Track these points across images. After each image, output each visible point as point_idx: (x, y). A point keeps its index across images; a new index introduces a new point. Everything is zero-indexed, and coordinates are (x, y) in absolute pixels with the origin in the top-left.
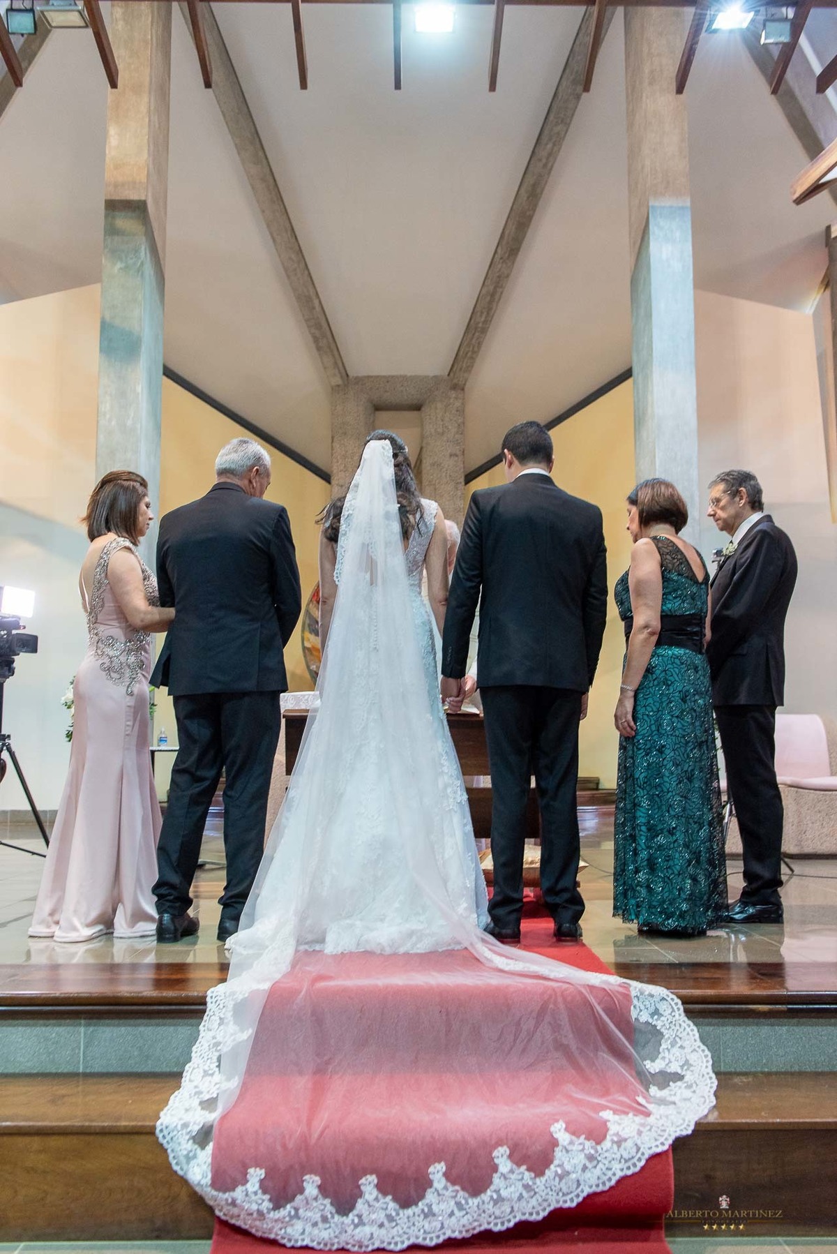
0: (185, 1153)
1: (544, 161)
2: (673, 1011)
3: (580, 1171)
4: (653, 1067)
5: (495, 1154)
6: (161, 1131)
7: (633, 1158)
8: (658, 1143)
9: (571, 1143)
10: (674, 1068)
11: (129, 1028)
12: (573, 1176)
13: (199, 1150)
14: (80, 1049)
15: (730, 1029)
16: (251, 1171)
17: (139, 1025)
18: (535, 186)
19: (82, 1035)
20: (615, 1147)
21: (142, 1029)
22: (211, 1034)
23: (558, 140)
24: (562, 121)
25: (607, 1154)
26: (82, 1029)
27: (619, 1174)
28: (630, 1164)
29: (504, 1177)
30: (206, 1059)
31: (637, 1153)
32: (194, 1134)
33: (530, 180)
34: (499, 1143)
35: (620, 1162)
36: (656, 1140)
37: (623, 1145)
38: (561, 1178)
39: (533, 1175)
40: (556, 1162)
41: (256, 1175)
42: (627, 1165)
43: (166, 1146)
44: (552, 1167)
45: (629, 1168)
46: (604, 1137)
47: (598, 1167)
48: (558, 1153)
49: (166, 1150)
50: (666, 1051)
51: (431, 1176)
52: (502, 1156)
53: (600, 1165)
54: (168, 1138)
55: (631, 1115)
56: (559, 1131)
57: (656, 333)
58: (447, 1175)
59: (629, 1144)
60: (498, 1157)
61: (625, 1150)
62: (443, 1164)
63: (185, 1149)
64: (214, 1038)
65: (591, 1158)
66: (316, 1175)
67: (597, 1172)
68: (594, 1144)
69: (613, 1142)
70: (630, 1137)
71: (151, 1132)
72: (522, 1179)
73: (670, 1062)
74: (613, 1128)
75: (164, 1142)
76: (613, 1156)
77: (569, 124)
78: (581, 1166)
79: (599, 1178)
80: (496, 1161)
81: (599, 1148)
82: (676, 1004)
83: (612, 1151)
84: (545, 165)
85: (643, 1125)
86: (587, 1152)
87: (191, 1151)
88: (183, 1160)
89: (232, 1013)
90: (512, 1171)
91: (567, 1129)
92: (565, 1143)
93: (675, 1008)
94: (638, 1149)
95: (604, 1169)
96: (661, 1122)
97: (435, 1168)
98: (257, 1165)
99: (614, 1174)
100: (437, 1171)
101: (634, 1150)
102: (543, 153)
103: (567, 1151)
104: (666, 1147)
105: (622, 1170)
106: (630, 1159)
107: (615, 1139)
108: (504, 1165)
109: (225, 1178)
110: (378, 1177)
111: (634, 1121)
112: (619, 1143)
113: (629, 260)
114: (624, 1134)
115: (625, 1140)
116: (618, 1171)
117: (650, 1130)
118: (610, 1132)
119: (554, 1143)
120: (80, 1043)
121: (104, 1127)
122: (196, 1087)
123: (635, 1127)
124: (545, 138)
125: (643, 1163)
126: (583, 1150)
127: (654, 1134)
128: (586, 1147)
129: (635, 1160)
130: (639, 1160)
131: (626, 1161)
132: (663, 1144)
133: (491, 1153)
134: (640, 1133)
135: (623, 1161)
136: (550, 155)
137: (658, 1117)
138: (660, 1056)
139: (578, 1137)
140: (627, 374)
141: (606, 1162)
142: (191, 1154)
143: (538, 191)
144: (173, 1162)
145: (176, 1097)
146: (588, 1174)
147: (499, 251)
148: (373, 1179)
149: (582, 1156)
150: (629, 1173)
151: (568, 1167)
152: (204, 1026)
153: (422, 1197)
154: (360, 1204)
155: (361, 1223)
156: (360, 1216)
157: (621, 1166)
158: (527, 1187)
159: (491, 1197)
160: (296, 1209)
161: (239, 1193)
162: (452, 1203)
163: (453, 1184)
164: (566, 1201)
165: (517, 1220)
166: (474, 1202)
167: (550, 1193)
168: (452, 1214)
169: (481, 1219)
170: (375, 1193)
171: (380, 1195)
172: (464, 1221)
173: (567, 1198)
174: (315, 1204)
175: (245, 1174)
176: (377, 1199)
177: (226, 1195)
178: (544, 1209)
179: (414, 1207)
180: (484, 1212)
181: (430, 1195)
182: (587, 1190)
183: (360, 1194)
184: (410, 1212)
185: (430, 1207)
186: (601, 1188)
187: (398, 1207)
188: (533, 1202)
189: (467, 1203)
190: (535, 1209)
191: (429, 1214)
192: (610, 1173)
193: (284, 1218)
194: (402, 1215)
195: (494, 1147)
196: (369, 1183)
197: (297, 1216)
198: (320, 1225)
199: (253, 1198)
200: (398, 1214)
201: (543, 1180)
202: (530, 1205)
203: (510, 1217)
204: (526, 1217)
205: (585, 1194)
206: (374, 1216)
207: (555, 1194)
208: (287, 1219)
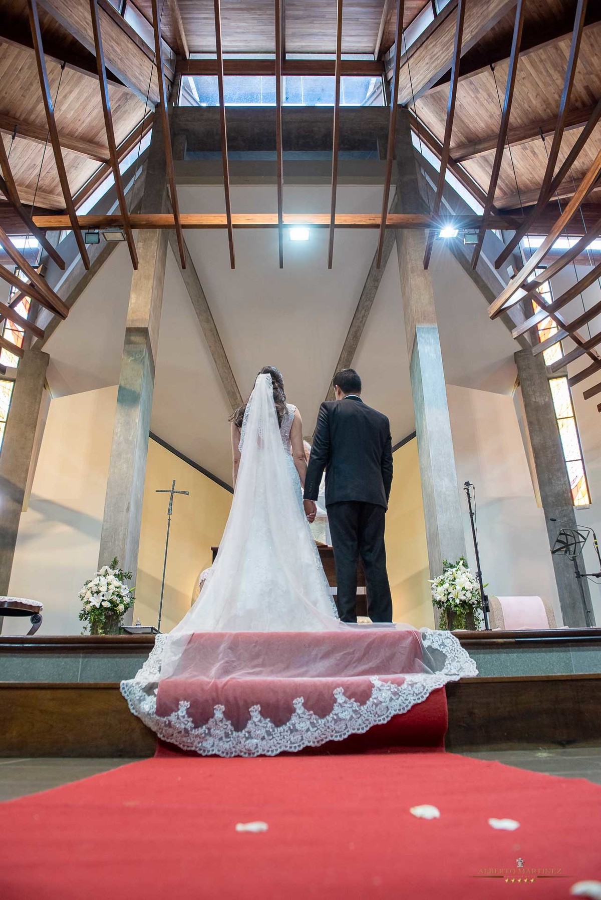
0: (138, 698)
1: (361, 319)
3: (388, 702)
5: (335, 692)
6: (123, 688)
7: (421, 692)
9: (383, 686)
12: (384, 704)
13: (146, 696)
14: (78, 672)
16: (181, 703)
18: (356, 332)
19: (80, 663)
20: (410, 687)
23: (368, 309)
24: (369, 300)
25: (405, 692)
26: (81, 660)
27: (413, 702)
28: (419, 696)
29: (341, 705)
31: (423, 690)
32: (143, 687)
33: (353, 329)
34: (337, 686)
35: (413, 695)
36: (435, 683)
37: (415, 686)
38: (377, 705)
39: (359, 704)
40: (373, 696)
41: (184, 705)
42: (417, 697)
43: (126, 698)
44: (371, 699)
45: (419, 699)
46: (403, 683)
47: (400, 699)
48: (375, 693)
49: (127, 700)
51: (294, 706)
52: (339, 693)
53: (401, 698)
54: (128, 693)
56: (375, 680)
57: (425, 389)
58: (305, 705)
59: (418, 685)
60: (337, 694)
61: (416, 688)
62: (302, 698)
63: (138, 696)
66: (222, 705)
67: (399, 701)
68: (396, 686)
69: (408, 684)
70: (418, 682)
72: (352, 706)
74: (408, 680)
75: (125, 695)
76: (409, 692)
77: (373, 301)
78: (389, 699)
79: (400, 705)
80: (336, 696)
81: (400, 688)
83: (408, 689)
84: (361, 322)
86: (392, 690)
87: (142, 696)
88: (136, 702)
90: (345, 702)
91: (379, 679)
92: (379, 686)
94: (424, 688)
95: (403, 700)
97: (297, 700)
98: (185, 699)
99: (410, 703)
100: (298, 703)
101: (422, 688)
102: (360, 315)
103: (380, 690)
104: (441, 686)
105: (414, 700)
106: (419, 693)
107: (410, 683)
108: (341, 698)
109: (163, 709)
110: (261, 707)
112: (412, 685)
113: (407, 358)
114: (415, 681)
115: (416, 683)
116: (412, 701)
117: (432, 679)
118: (406, 682)
119: (372, 686)
120: (79, 669)
124: (360, 308)
125: (427, 695)
126: (390, 689)
128: (392, 687)
129: (423, 694)
130: (425, 693)
131: (417, 695)
132: (439, 685)
133: (332, 692)
134: (425, 680)
135: (415, 695)
136: (363, 316)
139: (386, 683)
140: (413, 435)
141: (405, 696)
142: (142, 698)
143: (358, 334)
144: (131, 708)
146: (393, 703)
147: (339, 367)
148: (258, 707)
149: (390, 692)
150: (419, 701)
151: (380, 699)
153: (289, 719)
154: (250, 725)
155: (250, 737)
156: (249, 732)
157: (414, 698)
158: (355, 711)
159: (333, 718)
160: (209, 729)
161: (173, 717)
162: (308, 723)
163: (309, 710)
164: (380, 720)
165: (350, 733)
166: (322, 722)
167: (370, 715)
168: (308, 730)
169: (327, 733)
170: (259, 716)
171: (262, 719)
172: (316, 734)
173: (381, 718)
174: (221, 725)
175: (177, 705)
176: (260, 721)
177: (165, 719)
178: (367, 726)
179: (284, 726)
180: (328, 728)
181: (294, 719)
182: (393, 713)
183: (250, 718)
184: (281, 729)
185: (294, 725)
186: (402, 712)
187: (274, 726)
188: (360, 721)
189: (318, 723)
190: (360, 727)
191: (293, 730)
192: (407, 702)
193: (201, 734)
194: (276, 731)
195: (335, 688)
196: (255, 712)
197: (210, 734)
198: (224, 739)
199: (182, 720)
200: (274, 731)
201: (365, 707)
202: (358, 724)
203: (345, 731)
204: (356, 731)
205: (392, 715)
206: (258, 732)
207: (373, 716)
208: (203, 735)
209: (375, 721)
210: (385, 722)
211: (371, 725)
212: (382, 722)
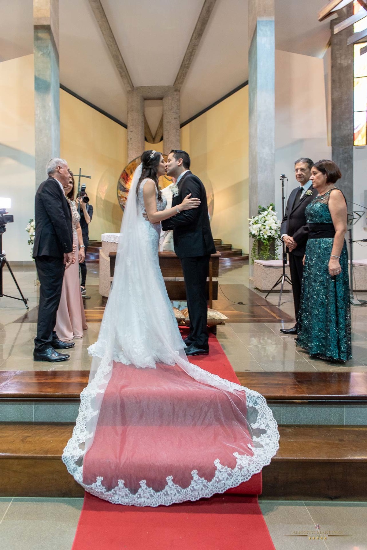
0: (73, 468)
2: (263, 403)
3: (225, 480)
4: (255, 426)
6: (64, 458)
7: (246, 475)
8: (256, 469)
9: (222, 468)
10: (263, 427)
11: (51, 405)
12: (223, 482)
13: (78, 467)
14: (33, 413)
15: (285, 408)
16: (98, 478)
17: (55, 405)
19: (33, 407)
20: (239, 470)
21: (56, 406)
22: (83, 413)
25: (236, 474)
27: (241, 481)
28: (245, 477)
29: (196, 481)
30: (81, 424)
31: (248, 473)
32: (76, 461)
34: (194, 468)
35: (241, 477)
36: (256, 468)
37: (243, 470)
38: (218, 482)
39: (207, 481)
40: (216, 476)
41: (100, 479)
42: (244, 478)
43: (66, 464)
44: (214, 478)
46: (235, 466)
47: (232, 478)
48: (217, 472)
49: (66, 465)
50: (259, 419)
51: (167, 481)
52: (195, 473)
53: (233, 478)
54: (66, 461)
55: (245, 455)
56: (217, 463)
58: (173, 480)
59: (245, 469)
60: (193, 474)
61: (243, 472)
62: (172, 476)
63: (73, 466)
64: (84, 415)
65: (229, 475)
66: (123, 480)
67: (232, 480)
68: (231, 469)
69: (239, 468)
71: (60, 458)
72: (203, 482)
73: (261, 424)
74: (239, 462)
75: (65, 463)
76: (239, 474)
78: (226, 478)
79: (233, 483)
80: (193, 476)
81: (233, 470)
82: (264, 400)
83: (238, 472)
85: (250, 461)
86: (228, 472)
87: (75, 468)
89: (90, 403)
90: (199, 479)
91: (220, 463)
92: (220, 469)
93: (263, 401)
94: (248, 472)
95: (235, 479)
96: (258, 459)
97: (169, 477)
98: (101, 475)
99: (239, 481)
100: (169, 479)
101: (247, 472)
103: (220, 472)
104: (259, 471)
105: (242, 480)
108: (196, 477)
109: (88, 480)
110: (147, 481)
111: (247, 459)
112: (241, 469)
114: (243, 465)
115: (243, 468)
116: (240, 480)
117: (253, 463)
118: (238, 464)
119: (215, 468)
120: (33, 411)
121: (41, 457)
122: (78, 437)
123: (247, 461)
125: (250, 477)
126: (226, 472)
127: (255, 465)
128: (228, 470)
129: (247, 476)
130: (249, 476)
131: (243, 476)
132: (258, 470)
133: (191, 473)
134: (249, 464)
137: (256, 456)
138: (257, 421)
139: (225, 466)
141: (236, 477)
142: (75, 469)
144: (69, 470)
145: (70, 441)
146: (228, 481)
148: (145, 481)
149: (226, 474)
150: (245, 481)
151: (220, 478)
152: (80, 409)
153: (163, 488)
154: (140, 490)
155: (140, 497)
156: (140, 495)
157: (241, 478)
158: (204, 486)
159: (191, 489)
160: (116, 491)
161: (93, 485)
162: (175, 491)
163: (176, 484)
164: (219, 491)
165: (201, 497)
166: (184, 491)
167: (214, 488)
168: (175, 495)
169: (187, 497)
170: (146, 486)
171: (147, 487)
172: (180, 497)
173: (220, 490)
174: (122, 490)
175: (96, 479)
176: (146, 489)
177: (89, 486)
178: (211, 494)
179: (160, 492)
180: (188, 494)
181: (167, 488)
182: (228, 487)
183: (140, 487)
184: (159, 493)
185: (167, 492)
186: (233, 486)
187: (154, 492)
188: (207, 491)
189: (181, 491)
190: (207, 493)
191: (167, 494)
192: (237, 481)
193: (111, 494)
194: (156, 495)
195: (192, 470)
196: (143, 483)
197: (116, 493)
198: (125, 497)
199: (99, 487)
200: (154, 494)
201: (211, 483)
202: (206, 492)
203: (198, 496)
204: (204, 496)
205: (227, 489)
206: (145, 495)
207: (215, 488)
208: (112, 495)
209: (216, 491)
210: (223, 492)
211: (214, 493)
212: (220, 492)
